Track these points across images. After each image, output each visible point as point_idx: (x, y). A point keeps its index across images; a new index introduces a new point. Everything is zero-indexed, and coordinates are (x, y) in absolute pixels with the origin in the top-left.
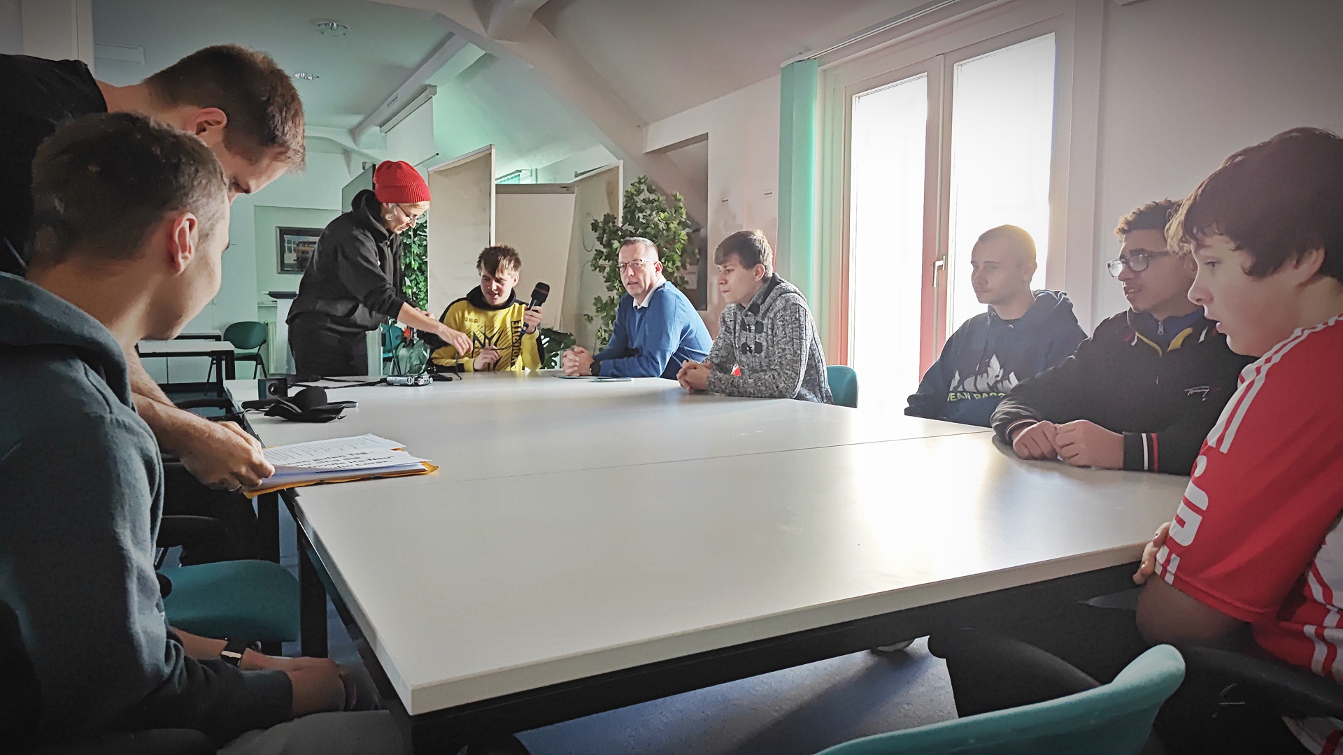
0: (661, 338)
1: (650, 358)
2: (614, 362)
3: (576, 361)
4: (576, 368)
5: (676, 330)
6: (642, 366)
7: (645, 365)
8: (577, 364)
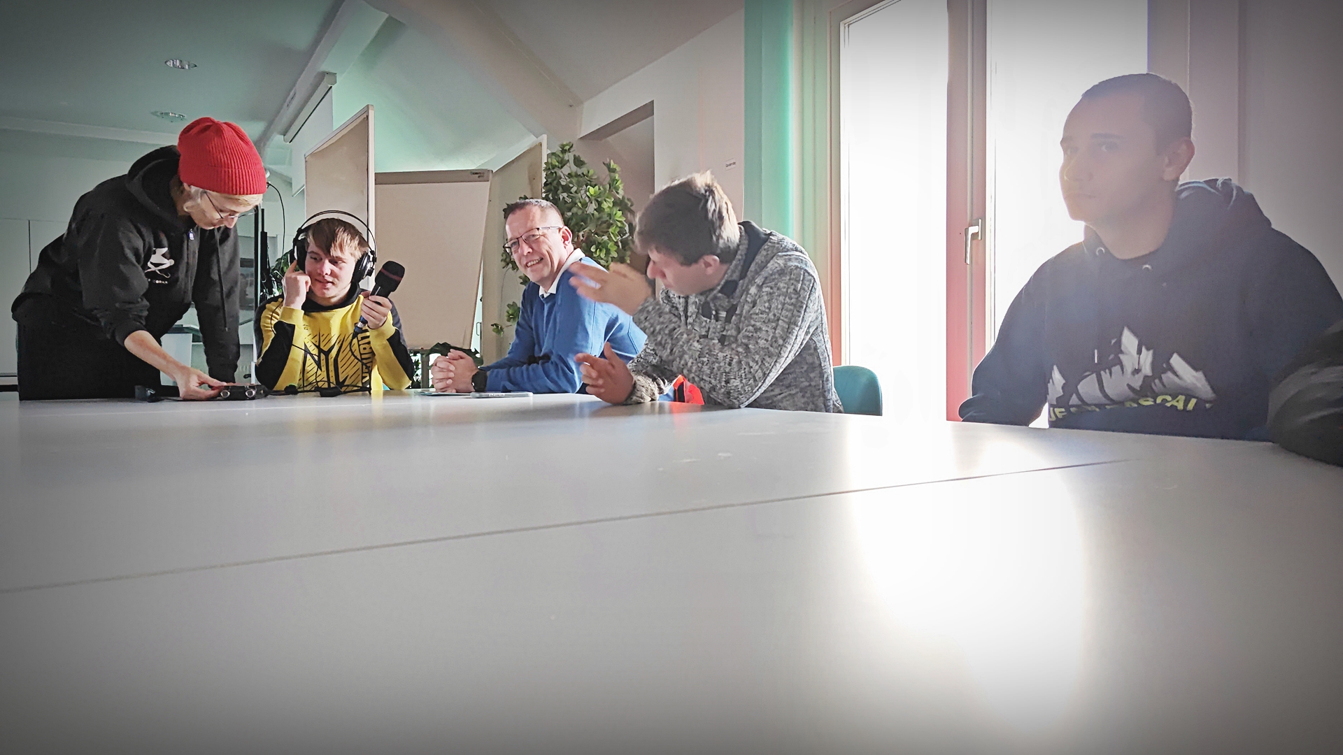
0: (575, 334)
1: (561, 365)
2: (508, 373)
3: (451, 371)
4: (450, 381)
5: (597, 322)
6: (548, 376)
7: (553, 375)
8: (452, 375)
